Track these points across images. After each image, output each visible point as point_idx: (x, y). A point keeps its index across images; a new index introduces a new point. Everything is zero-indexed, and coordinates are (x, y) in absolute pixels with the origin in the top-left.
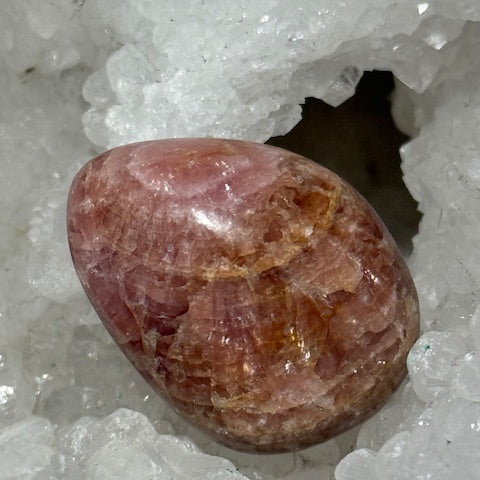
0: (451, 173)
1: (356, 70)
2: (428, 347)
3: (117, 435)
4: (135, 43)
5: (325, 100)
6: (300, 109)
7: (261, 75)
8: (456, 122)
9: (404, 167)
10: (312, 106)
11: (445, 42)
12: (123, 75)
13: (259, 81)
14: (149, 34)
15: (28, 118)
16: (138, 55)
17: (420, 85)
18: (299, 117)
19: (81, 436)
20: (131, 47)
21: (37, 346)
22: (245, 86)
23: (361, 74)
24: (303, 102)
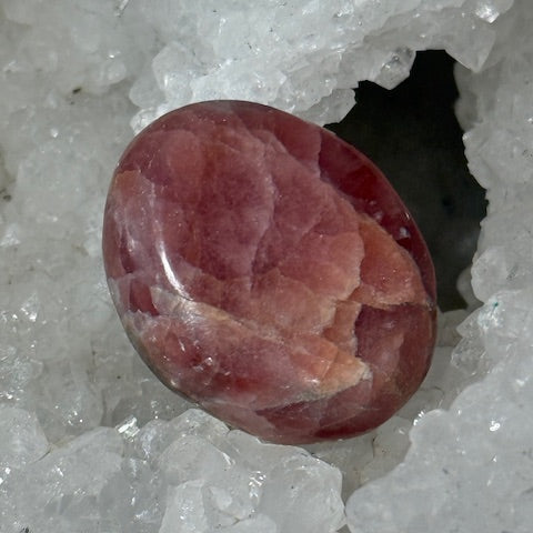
0: (515, 150)
1: (409, 52)
2: (496, 305)
3: (187, 434)
4: (179, 40)
5: (378, 82)
6: (354, 94)
7: (309, 57)
8: (517, 98)
9: (468, 153)
10: (366, 90)
11: (497, 14)
12: (168, 71)
13: (307, 64)
14: (193, 29)
15: (77, 132)
16: (183, 49)
17: (476, 62)
18: (353, 103)
19: (150, 438)
20: (176, 44)
21: (101, 359)
22: (294, 69)
23: (414, 55)
24: (357, 86)
